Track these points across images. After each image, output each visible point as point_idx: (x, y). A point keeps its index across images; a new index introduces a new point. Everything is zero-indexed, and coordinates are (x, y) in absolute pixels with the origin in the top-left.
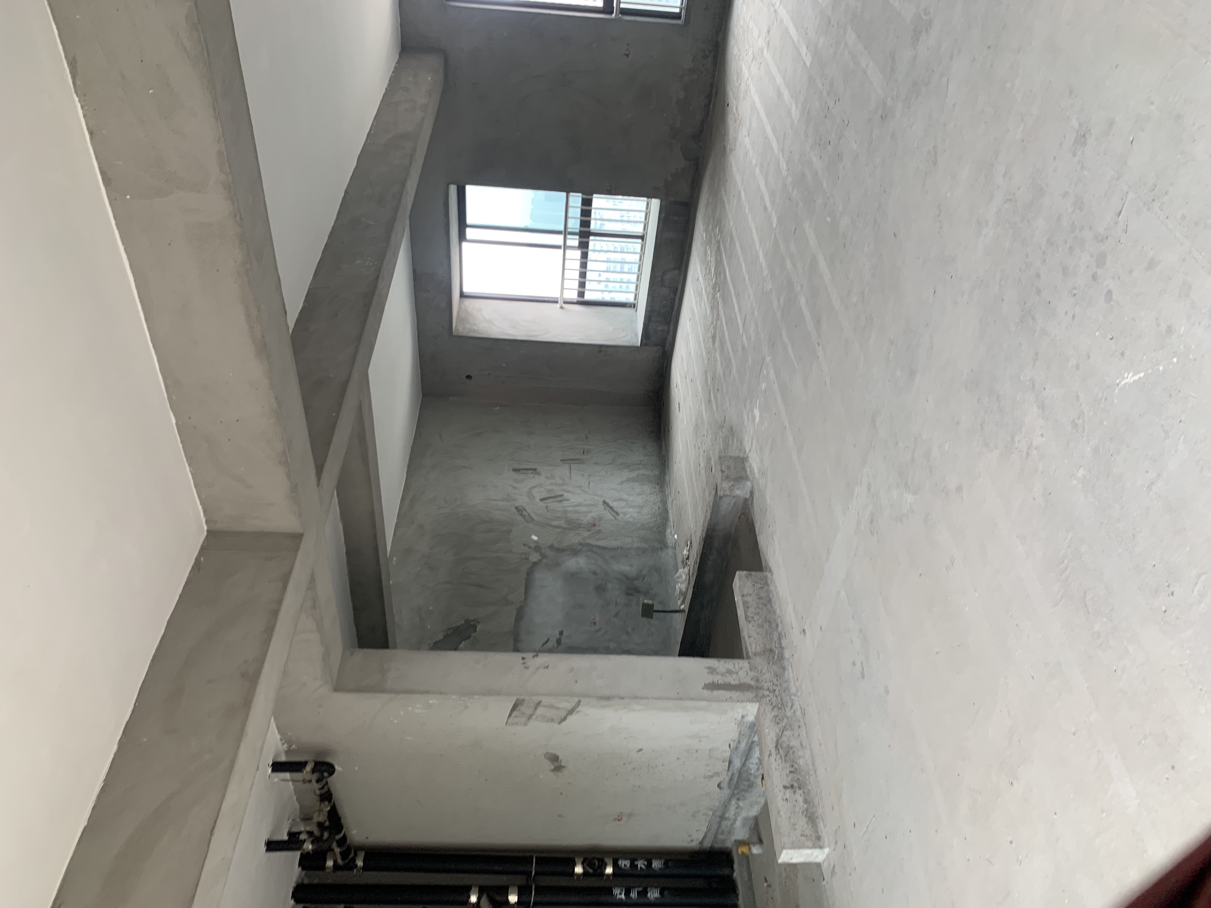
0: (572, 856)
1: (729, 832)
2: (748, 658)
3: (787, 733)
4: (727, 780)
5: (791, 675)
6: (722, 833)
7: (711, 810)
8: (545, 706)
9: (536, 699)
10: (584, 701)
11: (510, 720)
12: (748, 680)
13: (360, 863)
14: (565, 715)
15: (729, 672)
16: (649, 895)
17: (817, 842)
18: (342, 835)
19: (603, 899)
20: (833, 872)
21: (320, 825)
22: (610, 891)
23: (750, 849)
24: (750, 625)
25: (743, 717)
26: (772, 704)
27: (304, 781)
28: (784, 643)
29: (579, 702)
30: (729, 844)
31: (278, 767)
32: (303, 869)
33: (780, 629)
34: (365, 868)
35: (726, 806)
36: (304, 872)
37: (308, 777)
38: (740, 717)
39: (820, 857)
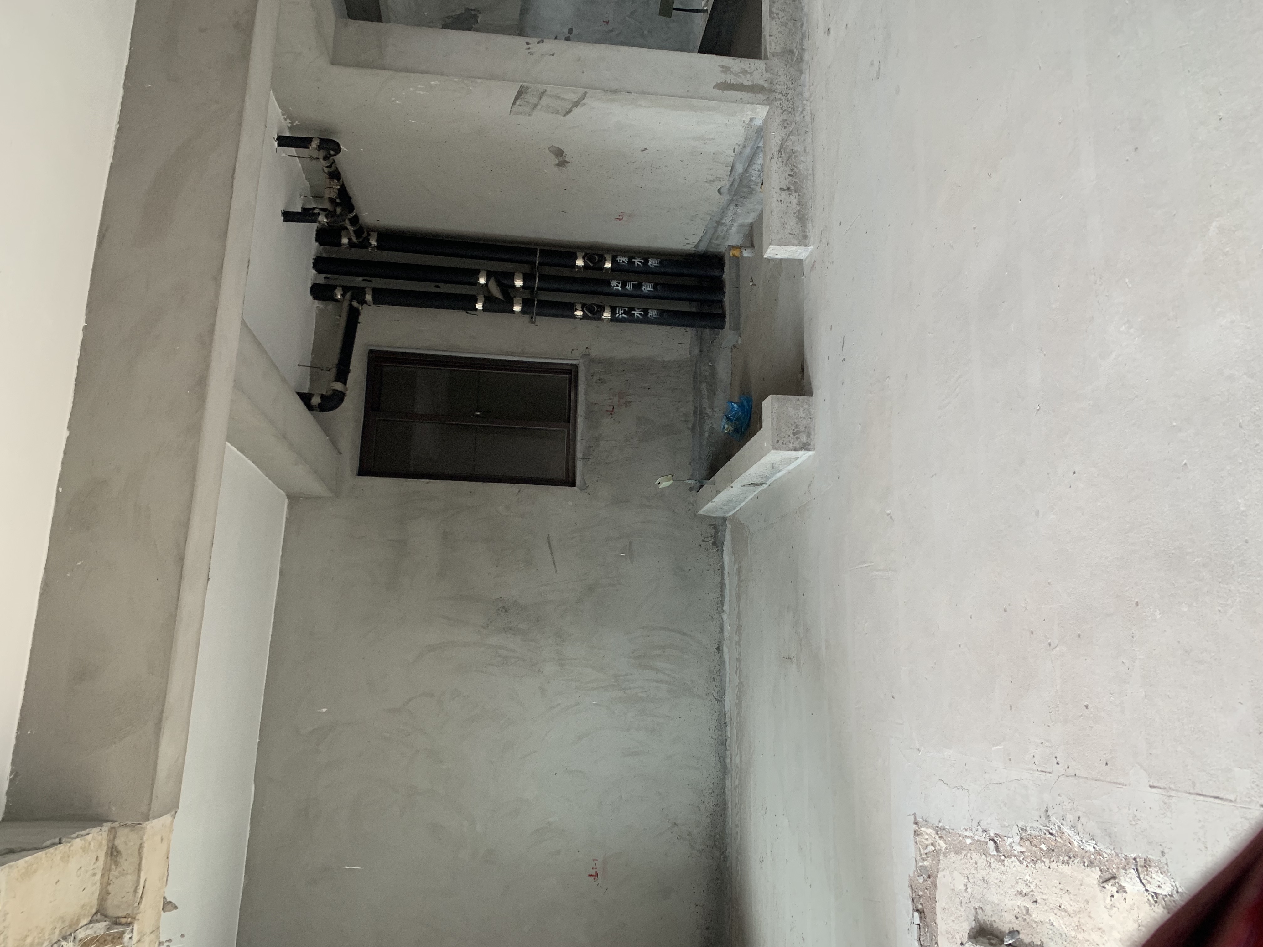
0: (574, 251)
1: (724, 238)
2: (766, 58)
3: (791, 137)
4: (728, 186)
5: (807, 80)
6: (717, 239)
7: (709, 214)
8: (551, 96)
9: (541, 87)
10: (590, 92)
11: (515, 109)
12: (761, 82)
13: (374, 243)
14: (570, 107)
15: (744, 72)
16: (643, 288)
17: (803, 240)
18: (353, 214)
19: (600, 289)
20: (813, 267)
21: (332, 200)
22: (608, 283)
23: (741, 252)
24: (774, 22)
25: (751, 120)
26: (782, 108)
27: (311, 158)
28: (806, 43)
29: (585, 94)
30: (722, 249)
31: (283, 141)
32: (320, 244)
33: (804, 28)
34: (378, 247)
35: (723, 212)
36: (322, 247)
37: (315, 154)
38: (749, 120)
39: (803, 254)
